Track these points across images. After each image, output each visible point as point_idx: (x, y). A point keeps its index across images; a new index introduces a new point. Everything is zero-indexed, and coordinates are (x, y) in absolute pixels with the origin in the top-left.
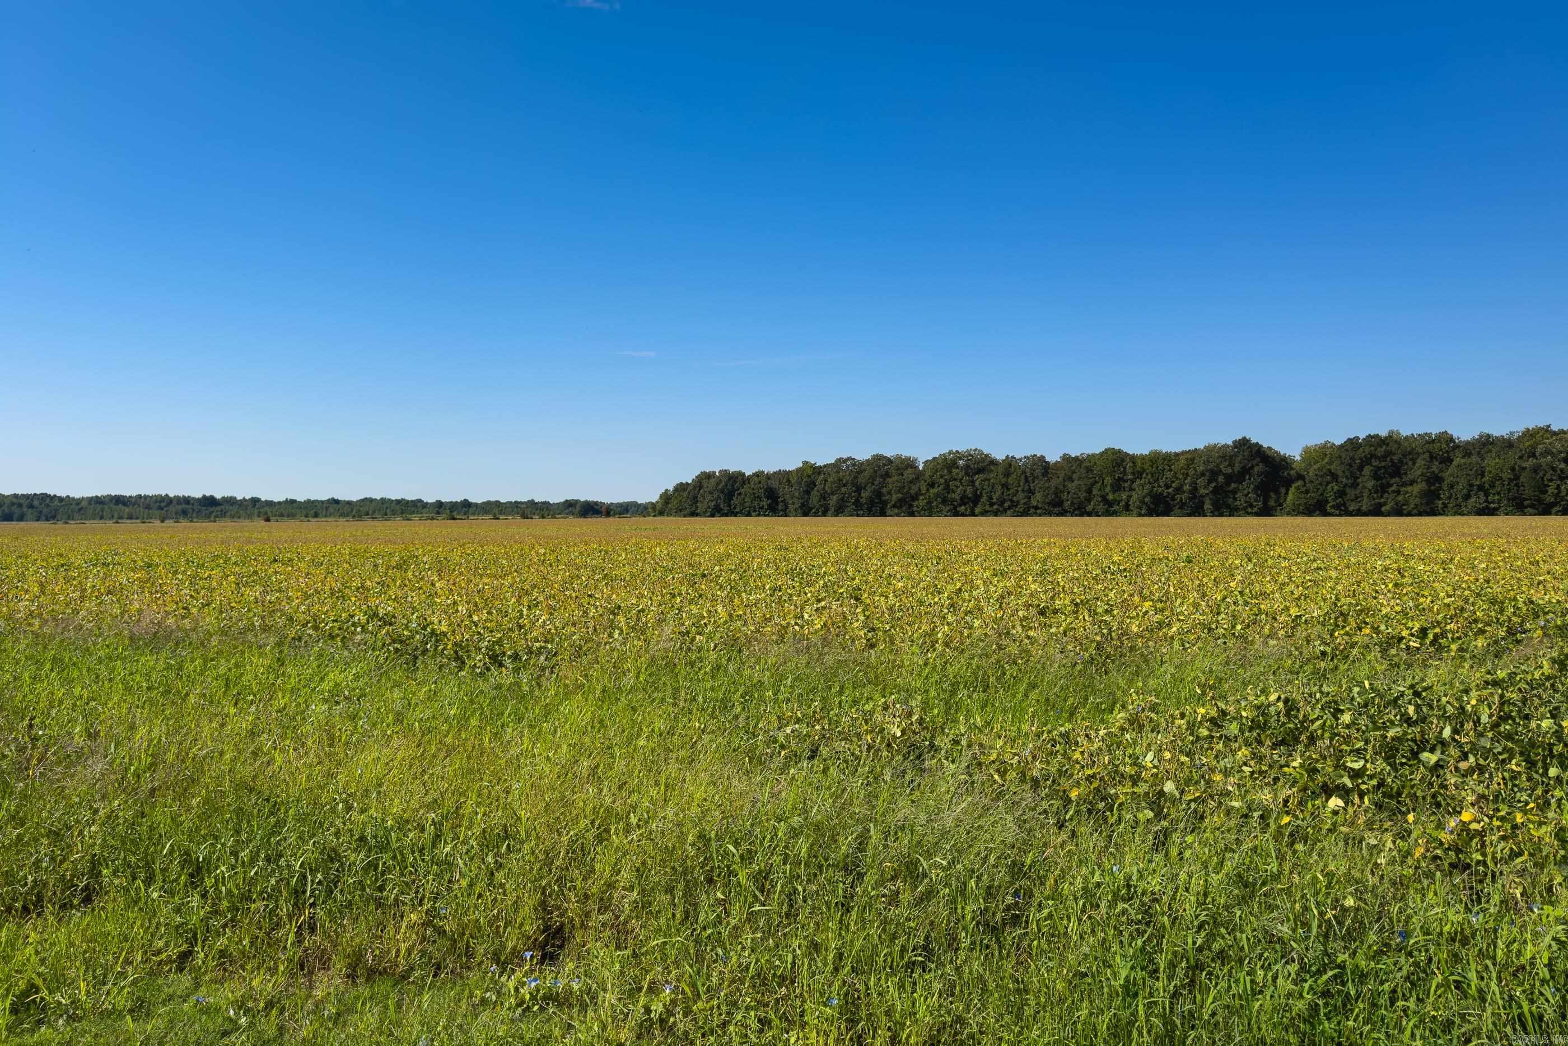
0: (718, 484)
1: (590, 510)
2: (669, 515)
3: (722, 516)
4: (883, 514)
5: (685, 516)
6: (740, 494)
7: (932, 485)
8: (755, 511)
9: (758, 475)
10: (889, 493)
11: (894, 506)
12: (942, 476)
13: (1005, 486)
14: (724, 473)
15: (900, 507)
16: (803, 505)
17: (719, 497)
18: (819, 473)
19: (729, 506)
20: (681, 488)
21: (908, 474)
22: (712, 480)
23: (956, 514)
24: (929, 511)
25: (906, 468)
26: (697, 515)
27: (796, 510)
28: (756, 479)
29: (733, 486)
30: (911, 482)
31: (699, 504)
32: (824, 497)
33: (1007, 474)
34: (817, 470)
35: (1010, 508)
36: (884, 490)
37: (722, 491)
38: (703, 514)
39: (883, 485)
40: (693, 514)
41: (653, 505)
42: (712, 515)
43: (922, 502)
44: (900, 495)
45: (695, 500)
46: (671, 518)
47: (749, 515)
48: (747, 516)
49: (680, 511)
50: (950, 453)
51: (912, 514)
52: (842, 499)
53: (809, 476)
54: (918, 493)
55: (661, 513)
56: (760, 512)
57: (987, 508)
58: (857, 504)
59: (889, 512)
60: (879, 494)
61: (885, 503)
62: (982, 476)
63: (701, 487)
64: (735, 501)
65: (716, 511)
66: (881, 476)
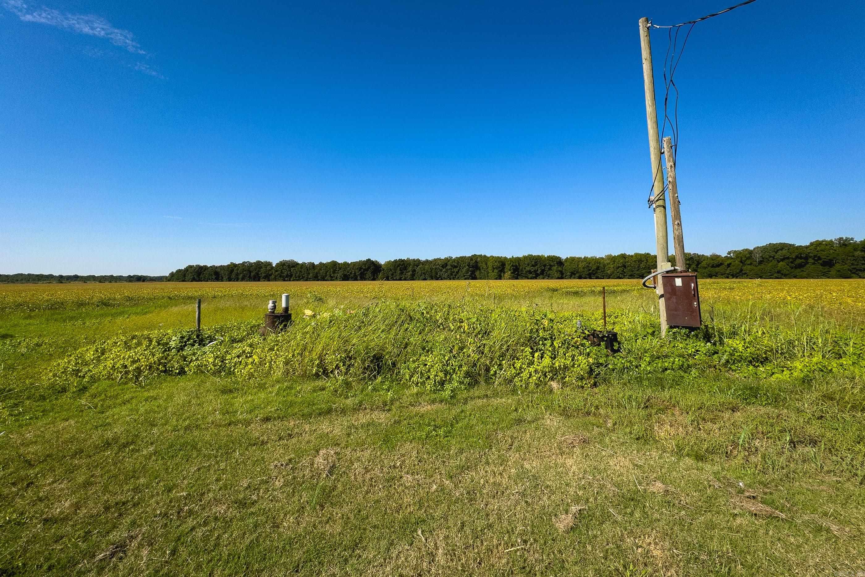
0: (195, 270)
3: (196, 281)
4: (259, 280)
5: (180, 282)
6: (204, 274)
7: (277, 271)
8: (209, 280)
9: (213, 267)
10: (261, 274)
11: (263, 278)
12: (280, 268)
13: (301, 271)
14: (198, 266)
15: (265, 278)
16: (229, 278)
17: (195, 275)
18: (236, 267)
19: (199, 278)
20: (179, 271)
21: (268, 268)
22: (193, 268)
23: (284, 280)
24: (275, 279)
25: (268, 265)
26: (185, 281)
27: (226, 279)
28: (211, 268)
29: (201, 270)
30: (269, 270)
31: (186, 277)
32: (237, 274)
33: (301, 268)
34: (235, 265)
35: (302, 278)
36: (260, 273)
37: (196, 272)
38: (188, 281)
39: (259, 271)
40: (183, 281)
41: (166, 277)
42: (192, 281)
43: (273, 277)
44: (265, 275)
45: (185, 276)
46: (174, 282)
47: (207, 281)
49: (178, 280)
50: (284, 260)
51: (269, 281)
52: (244, 276)
53: (232, 268)
54: (272, 274)
55: (169, 281)
56: (212, 280)
57: (295, 278)
58: (250, 277)
59: (261, 280)
60: (257, 274)
61: (260, 277)
62: (294, 268)
63: (187, 271)
64: (201, 276)
65: (194, 280)
66: (259, 268)
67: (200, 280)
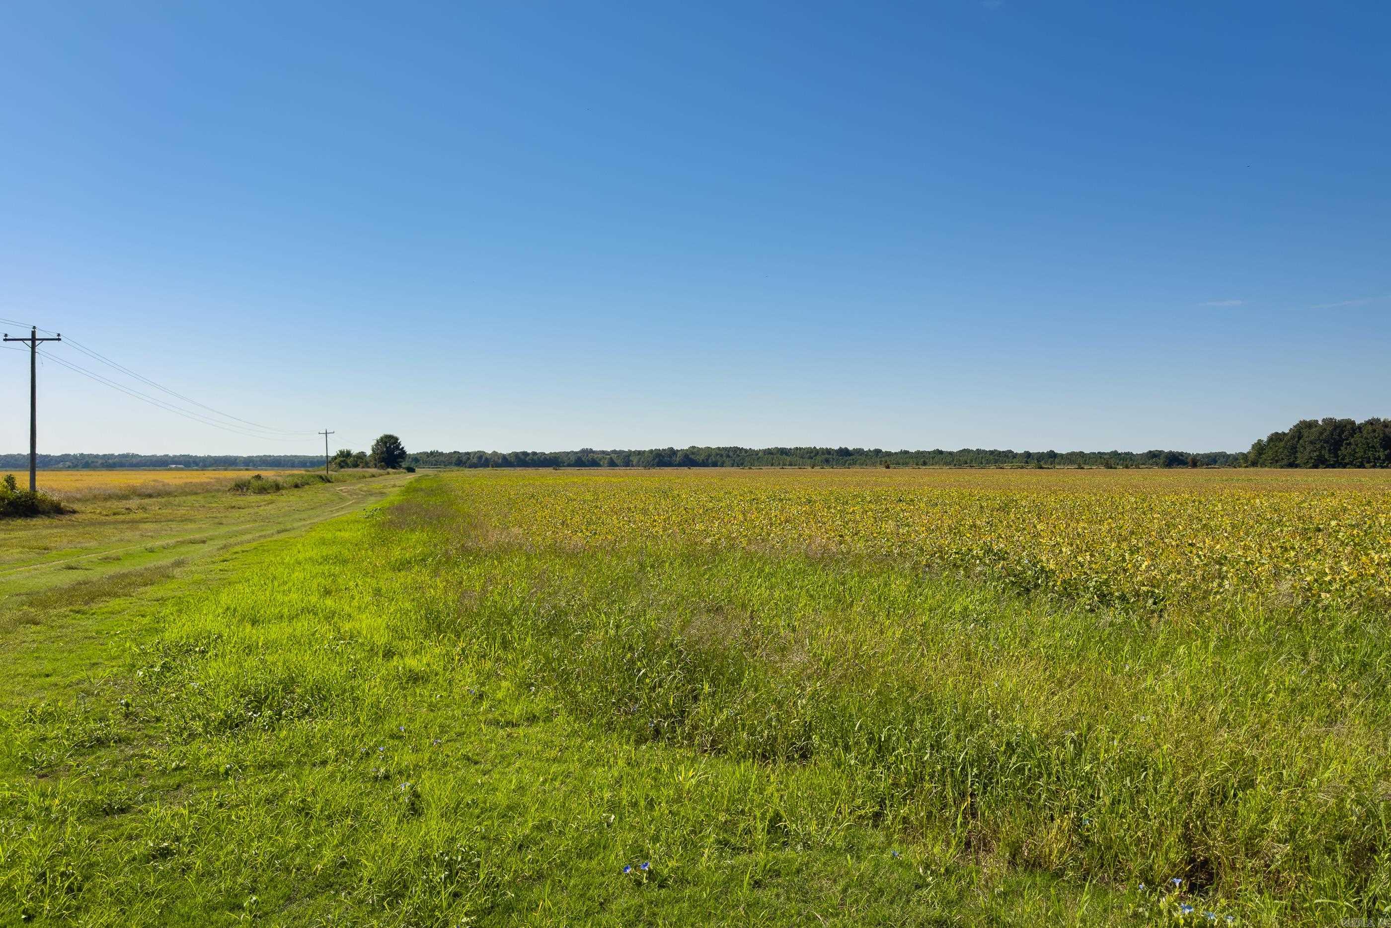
0: (1321, 434)
1: (1174, 460)
2: (1263, 465)
3: (1327, 467)
5: (1282, 467)
6: (1350, 444)
8: (1368, 462)
9: (1372, 423)
14: (1329, 422)
17: (1322, 447)
19: (1337, 456)
20: (1276, 438)
22: (1314, 429)
26: (1297, 466)
28: (1370, 428)
29: (1340, 435)
31: (1298, 455)
37: (1326, 442)
38: (1305, 465)
40: (1292, 465)
41: (1245, 456)
42: (1315, 466)
45: (1294, 450)
46: (1267, 469)
47: (1362, 466)
48: (1359, 467)
49: (1275, 462)
55: (1254, 464)
63: (1299, 438)
64: (1343, 451)
65: (1319, 463)
67: (1340, 464)
